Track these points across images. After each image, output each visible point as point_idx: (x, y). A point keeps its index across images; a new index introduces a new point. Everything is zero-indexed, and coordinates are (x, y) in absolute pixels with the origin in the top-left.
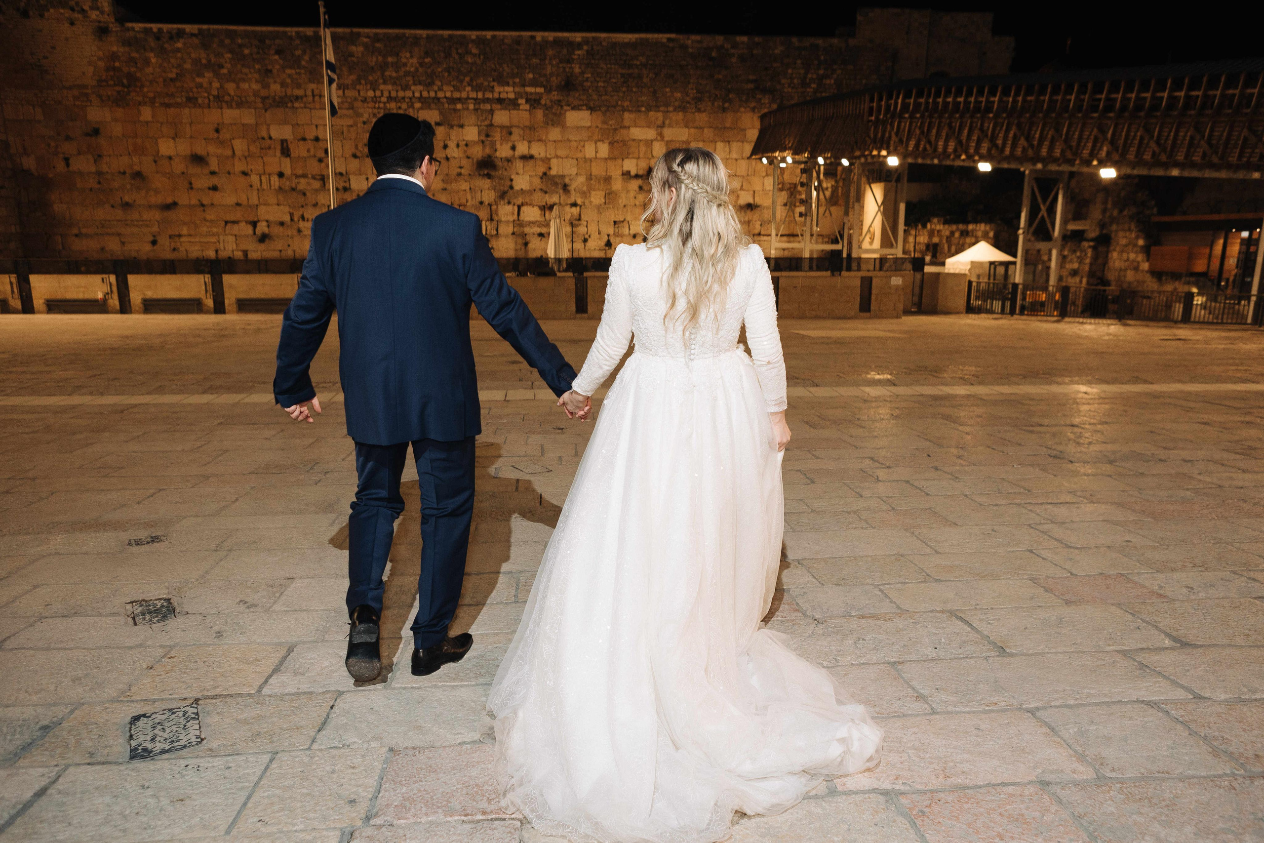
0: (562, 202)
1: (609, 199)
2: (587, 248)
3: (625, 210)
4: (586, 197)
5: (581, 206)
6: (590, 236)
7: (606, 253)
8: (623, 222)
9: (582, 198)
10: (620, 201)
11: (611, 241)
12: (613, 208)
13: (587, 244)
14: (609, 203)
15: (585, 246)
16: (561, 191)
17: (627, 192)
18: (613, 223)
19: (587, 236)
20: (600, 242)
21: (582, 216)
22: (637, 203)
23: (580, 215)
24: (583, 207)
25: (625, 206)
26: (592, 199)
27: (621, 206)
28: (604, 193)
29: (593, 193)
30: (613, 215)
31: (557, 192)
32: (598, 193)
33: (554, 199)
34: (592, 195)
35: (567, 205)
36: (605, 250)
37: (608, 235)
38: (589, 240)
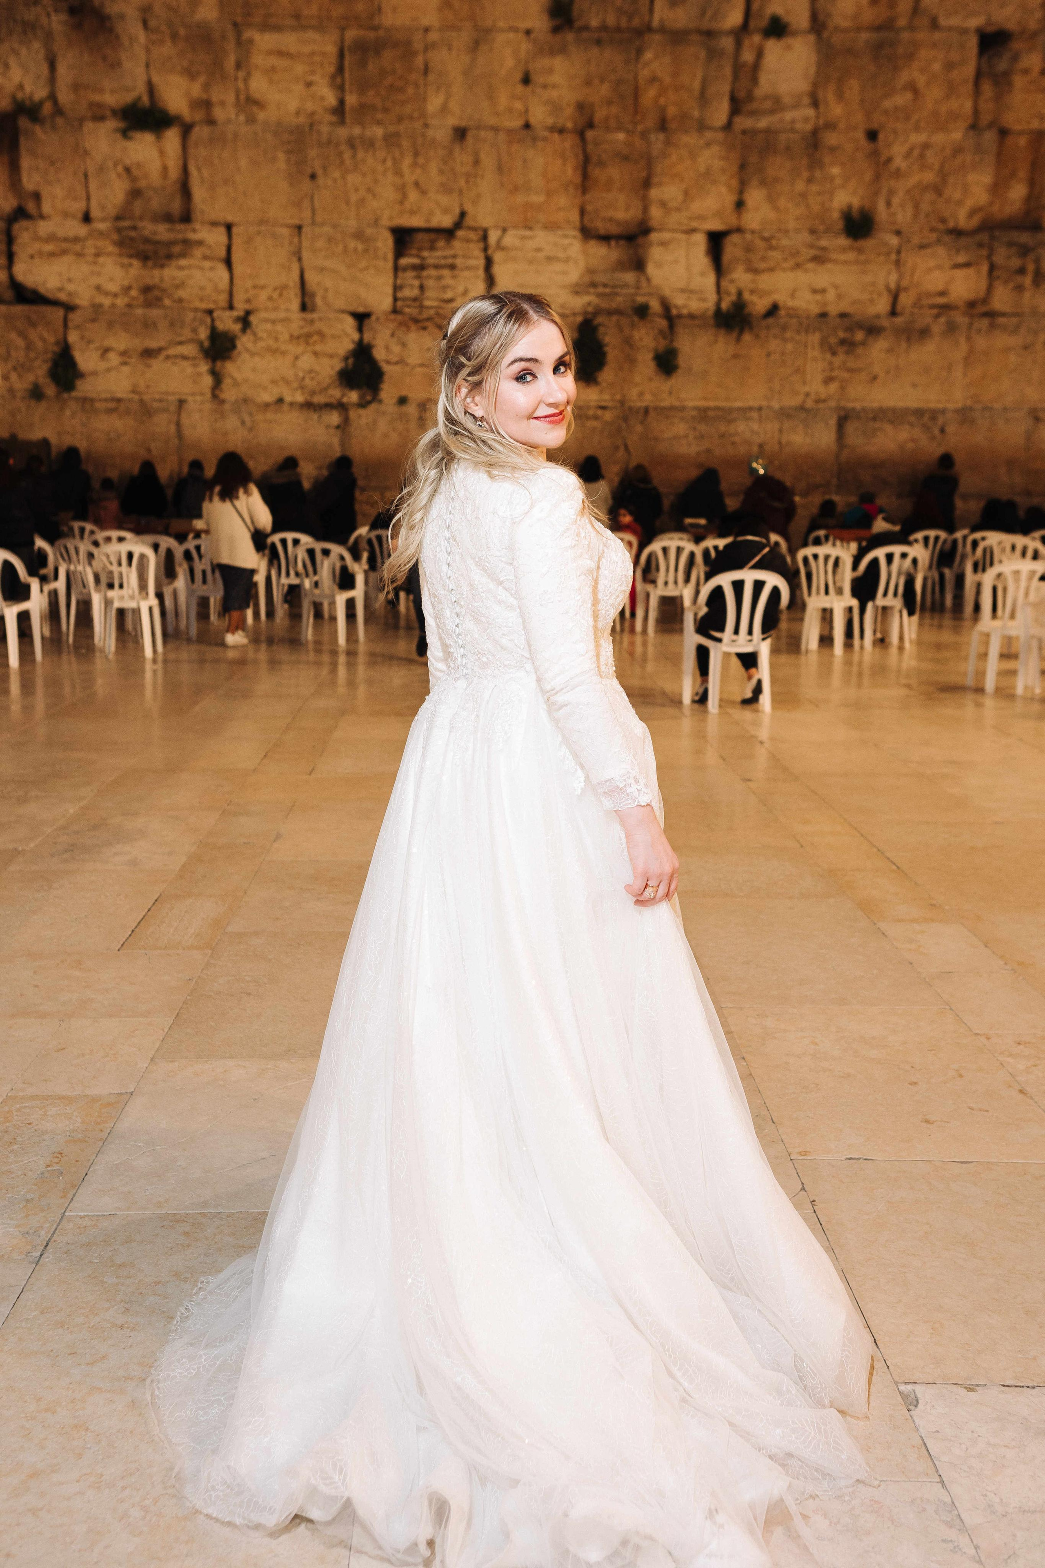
0: (64, 96)
1: (363, 87)
2: (229, 393)
3: (462, 159)
4: (216, 70)
5: (186, 130)
6: (245, 321)
7: (344, 427)
8: (449, 233)
9: (191, 75)
10: (434, 103)
11: (379, 354)
12: (392, 140)
13: (230, 368)
14: (363, 110)
15: (218, 378)
16: (57, 22)
17: (475, 46)
18: (386, 243)
19: (227, 322)
20: (306, 362)
21: (199, 193)
22: (539, 115)
23: (185, 189)
24: (200, 132)
25: (461, 133)
26: (258, 85)
27: (441, 132)
28: (331, 49)
29: (264, 41)
30: (388, 192)
31: (29, 28)
32: (289, 40)
33: (16, 75)
34: (258, 59)
35: (98, 114)
36: (341, 407)
37: (361, 318)
38: (244, 342)
